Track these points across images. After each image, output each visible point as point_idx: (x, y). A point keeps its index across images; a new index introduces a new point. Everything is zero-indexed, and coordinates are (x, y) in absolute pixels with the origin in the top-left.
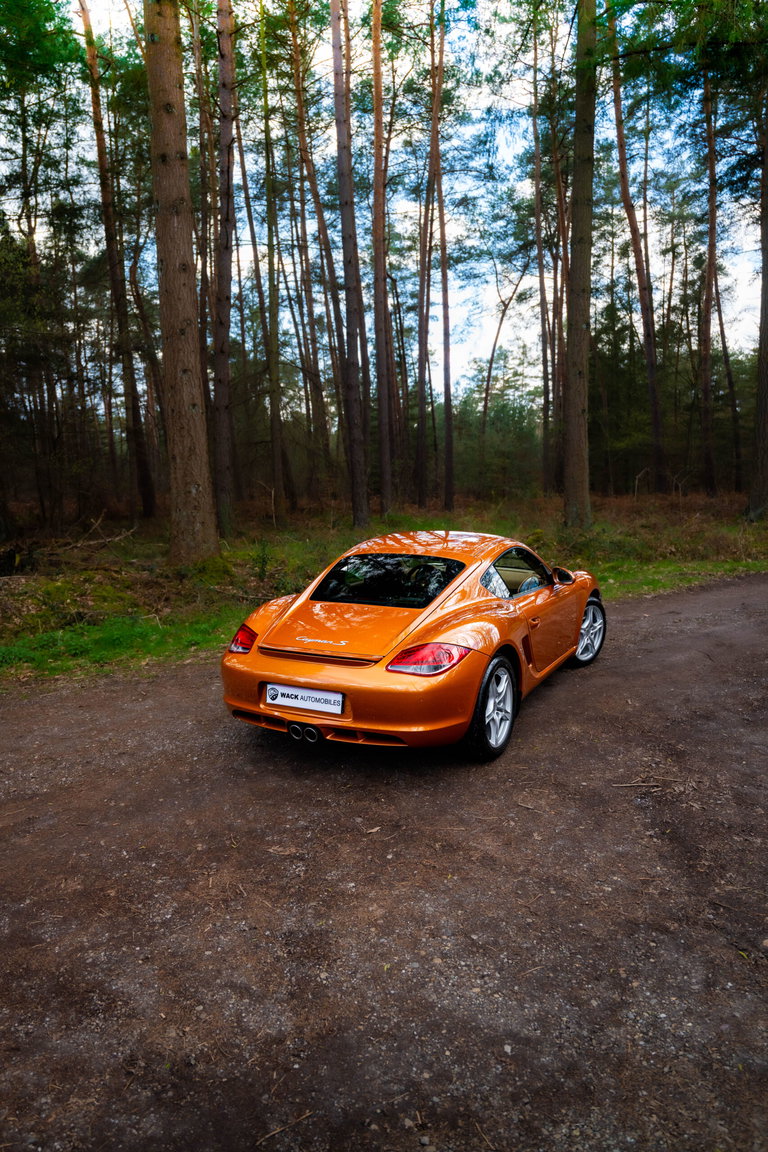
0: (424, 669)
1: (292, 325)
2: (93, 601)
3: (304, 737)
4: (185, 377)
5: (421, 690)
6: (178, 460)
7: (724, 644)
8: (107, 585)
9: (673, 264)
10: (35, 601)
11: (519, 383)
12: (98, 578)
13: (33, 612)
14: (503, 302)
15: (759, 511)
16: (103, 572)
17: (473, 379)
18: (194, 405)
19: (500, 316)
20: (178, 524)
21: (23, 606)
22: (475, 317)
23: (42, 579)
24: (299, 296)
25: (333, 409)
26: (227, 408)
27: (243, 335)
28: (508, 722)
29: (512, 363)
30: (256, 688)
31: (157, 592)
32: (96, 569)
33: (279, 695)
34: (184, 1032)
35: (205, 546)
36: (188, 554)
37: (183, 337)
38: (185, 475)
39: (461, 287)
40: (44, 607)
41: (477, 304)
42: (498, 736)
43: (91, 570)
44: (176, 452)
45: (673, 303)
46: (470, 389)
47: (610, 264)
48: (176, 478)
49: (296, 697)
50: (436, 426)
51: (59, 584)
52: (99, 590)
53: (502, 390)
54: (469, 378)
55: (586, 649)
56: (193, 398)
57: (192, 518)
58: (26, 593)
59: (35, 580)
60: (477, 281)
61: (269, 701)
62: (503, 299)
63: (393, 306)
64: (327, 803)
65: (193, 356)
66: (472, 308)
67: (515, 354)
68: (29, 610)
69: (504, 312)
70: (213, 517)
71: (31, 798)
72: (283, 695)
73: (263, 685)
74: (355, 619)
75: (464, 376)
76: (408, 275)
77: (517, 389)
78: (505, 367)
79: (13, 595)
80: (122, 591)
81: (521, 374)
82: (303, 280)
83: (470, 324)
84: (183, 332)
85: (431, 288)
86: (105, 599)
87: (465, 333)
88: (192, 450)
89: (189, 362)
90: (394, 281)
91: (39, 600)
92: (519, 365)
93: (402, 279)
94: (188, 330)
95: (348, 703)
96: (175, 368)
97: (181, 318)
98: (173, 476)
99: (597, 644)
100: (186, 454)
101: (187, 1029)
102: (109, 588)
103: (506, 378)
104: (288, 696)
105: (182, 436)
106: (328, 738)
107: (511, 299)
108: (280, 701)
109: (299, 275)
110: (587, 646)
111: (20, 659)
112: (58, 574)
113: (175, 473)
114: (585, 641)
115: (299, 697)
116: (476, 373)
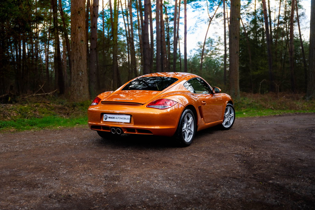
0: (160, 107)
1: (124, 25)
2: (39, 113)
3: (116, 132)
4: (79, 30)
5: (159, 114)
6: (75, 62)
7: (282, 127)
8: (44, 108)
9: (280, 4)
10: (16, 112)
11: (217, 52)
12: (41, 105)
13: (15, 115)
14: (210, 18)
15: (310, 97)
16: (43, 103)
17: (198, 50)
18: (82, 41)
19: (209, 23)
20: (74, 87)
21: (11, 113)
22: (199, 23)
23: (19, 105)
24: (127, 12)
25: (140, 61)
26: (95, 49)
27: (103, 29)
28: (192, 135)
29: (215, 44)
30: (100, 116)
31: (64, 111)
32: (40, 102)
33: (108, 118)
34: (69, 191)
35: (84, 96)
36: (77, 98)
37: (79, 14)
38: (77, 68)
39: (193, 11)
40: (19, 114)
41: (200, 18)
42: (188, 139)
43: (39, 103)
44: (74, 58)
45: (280, 20)
46: (197, 55)
47: (255, 4)
48: (74, 69)
49: (114, 118)
50: (182, 67)
51: (26, 106)
52: (42, 110)
53: (210, 55)
54: (196, 50)
55: (227, 124)
56: (82, 38)
57: (79, 85)
58: (13, 109)
59: (16, 105)
60: (200, 9)
61: (104, 120)
62: (210, 16)
63: (165, 18)
64: (123, 154)
65: (83, 22)
66: (198, 20)
67: (215, 40)
68: (13, 115)
69: (210, 21)
70: (88, 84)
71: (16, 152)
72: (109, 118)
73: (102, 114)
74: (137, 96)
75: (194, 49)
76: (172, 6)
77: (216, 55)
78: (211, 46)
79: (7, 109)
80: (50, 111)
81: (218, 49)
82: (128, 6)
83: (196, 26)
84: (79, 12)
85: (180, 11)
86: (43, 113)
87: (194, 30)
88: (81, 58)
89: (81, 24)
90: (166, 8)
91: (18, 111)
92: (217, 45)
93: (169, 7)
94: (81, 12)
95: (132, 119)
96: (76, 26)
97: (78, 7)
98: (72, 68)
99: (231, 122)
100: (78, 59)
101: (70, 190)
102: (45, 109)
103: (212, 50)
104: (111, 118)
105: (77, 52)
106: (125, 132)
107: (213, 16)
108: (108, 120)
109: (127, 4)
110: (227, 122)
111: (11, 125)
112: (25, 104)
113: (74, 67)
114: (226, 120)
115: (115, 118)
116: (199, 48)
